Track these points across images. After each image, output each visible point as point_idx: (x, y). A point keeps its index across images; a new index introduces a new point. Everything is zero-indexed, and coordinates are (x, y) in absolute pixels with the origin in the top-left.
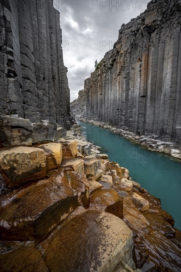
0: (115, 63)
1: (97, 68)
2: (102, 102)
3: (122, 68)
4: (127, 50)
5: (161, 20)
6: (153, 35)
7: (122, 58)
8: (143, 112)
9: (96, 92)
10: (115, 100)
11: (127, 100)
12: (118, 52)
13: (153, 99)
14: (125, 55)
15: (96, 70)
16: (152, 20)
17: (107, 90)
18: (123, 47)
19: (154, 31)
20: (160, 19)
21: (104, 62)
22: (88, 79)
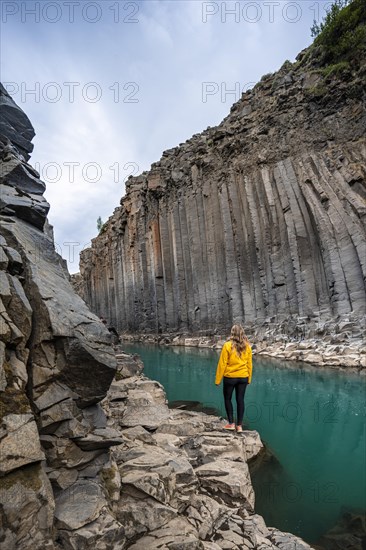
0: (126, 228)
1: (103, 232)
2: (114, 292)
3: (136, 237)
4: (139, 213)
5: (166, 188)
6: (161, 201)
7: (134, 222)
8: (162, 299)
9: (103, 275)
10: (130, 287)
11: (146, 285)
12: (128, 213)
13: (170, 281)
14: (138, 218)
15: (100, 235)
16: (156, 185)
17: (120, 271)
18: (134, 206)
19: (161, 197)
20: (165, 186)
21: (113, 223)
22: (87, 250)
